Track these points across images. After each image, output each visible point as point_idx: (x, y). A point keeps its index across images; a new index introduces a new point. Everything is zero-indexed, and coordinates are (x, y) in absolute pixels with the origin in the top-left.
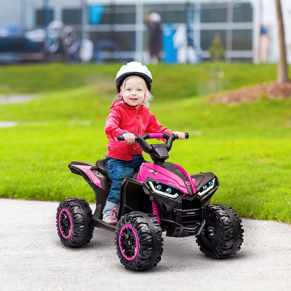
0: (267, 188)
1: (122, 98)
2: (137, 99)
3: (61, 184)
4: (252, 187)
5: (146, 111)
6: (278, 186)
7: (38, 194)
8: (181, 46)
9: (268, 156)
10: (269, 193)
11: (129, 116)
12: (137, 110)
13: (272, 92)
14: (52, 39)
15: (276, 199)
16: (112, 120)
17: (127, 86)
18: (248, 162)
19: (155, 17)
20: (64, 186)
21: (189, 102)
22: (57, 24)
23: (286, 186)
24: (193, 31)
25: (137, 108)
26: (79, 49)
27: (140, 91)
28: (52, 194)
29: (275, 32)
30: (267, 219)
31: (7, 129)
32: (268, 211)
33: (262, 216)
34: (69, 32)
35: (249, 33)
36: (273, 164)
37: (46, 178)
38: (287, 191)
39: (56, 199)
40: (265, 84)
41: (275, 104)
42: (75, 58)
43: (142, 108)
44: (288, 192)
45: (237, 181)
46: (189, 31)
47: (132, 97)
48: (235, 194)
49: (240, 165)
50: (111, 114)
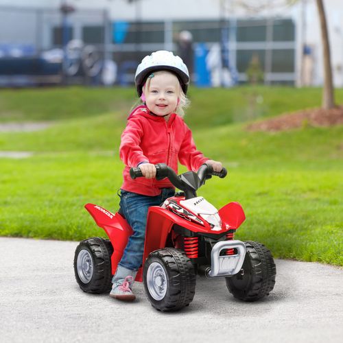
0: (310, 226)
1: (145, 104)
2: (166, 106)
3: (81, 222)
4: (294, 225)
5: (180, 123)
6: (323, 223)
7: (55, 232)
8: (214, 67)
9: (312, 190)
10: (313, 231)
11: (155, 130)
12: (167, 121)
13: (316, 119)
14: (72, 60)
15: (321, 238)
16: (130, 136)
17: (152, 87)
18: (289, 197)
19: (186, 36)
20: (85, 223)
21: (223, 130)
22: (76, 43)
23: (332, 224)
24: (228, 51)
25: (167, 118)
26: (101, 71)
27: (172, 94)
28: (71, 233)
29: (319, 52)
30: (310, 261)
31: (21, 161)
32: (312, 252)
33: (304, 257)
34: (90, 52)
35: (291, 53)
36: (317, 200)
37: (64, 215)
38: (332, 229)
39: (75, 238)
40: (308, 110)
41: (319, 132)
42: (97, 81)
43: (174, 118)
44: (335, 231)
45: (277, 218)
46: (224, 51)
47: (159, 102)
48: (275, 233)
49: (280, 200)
50: (128, 128)
